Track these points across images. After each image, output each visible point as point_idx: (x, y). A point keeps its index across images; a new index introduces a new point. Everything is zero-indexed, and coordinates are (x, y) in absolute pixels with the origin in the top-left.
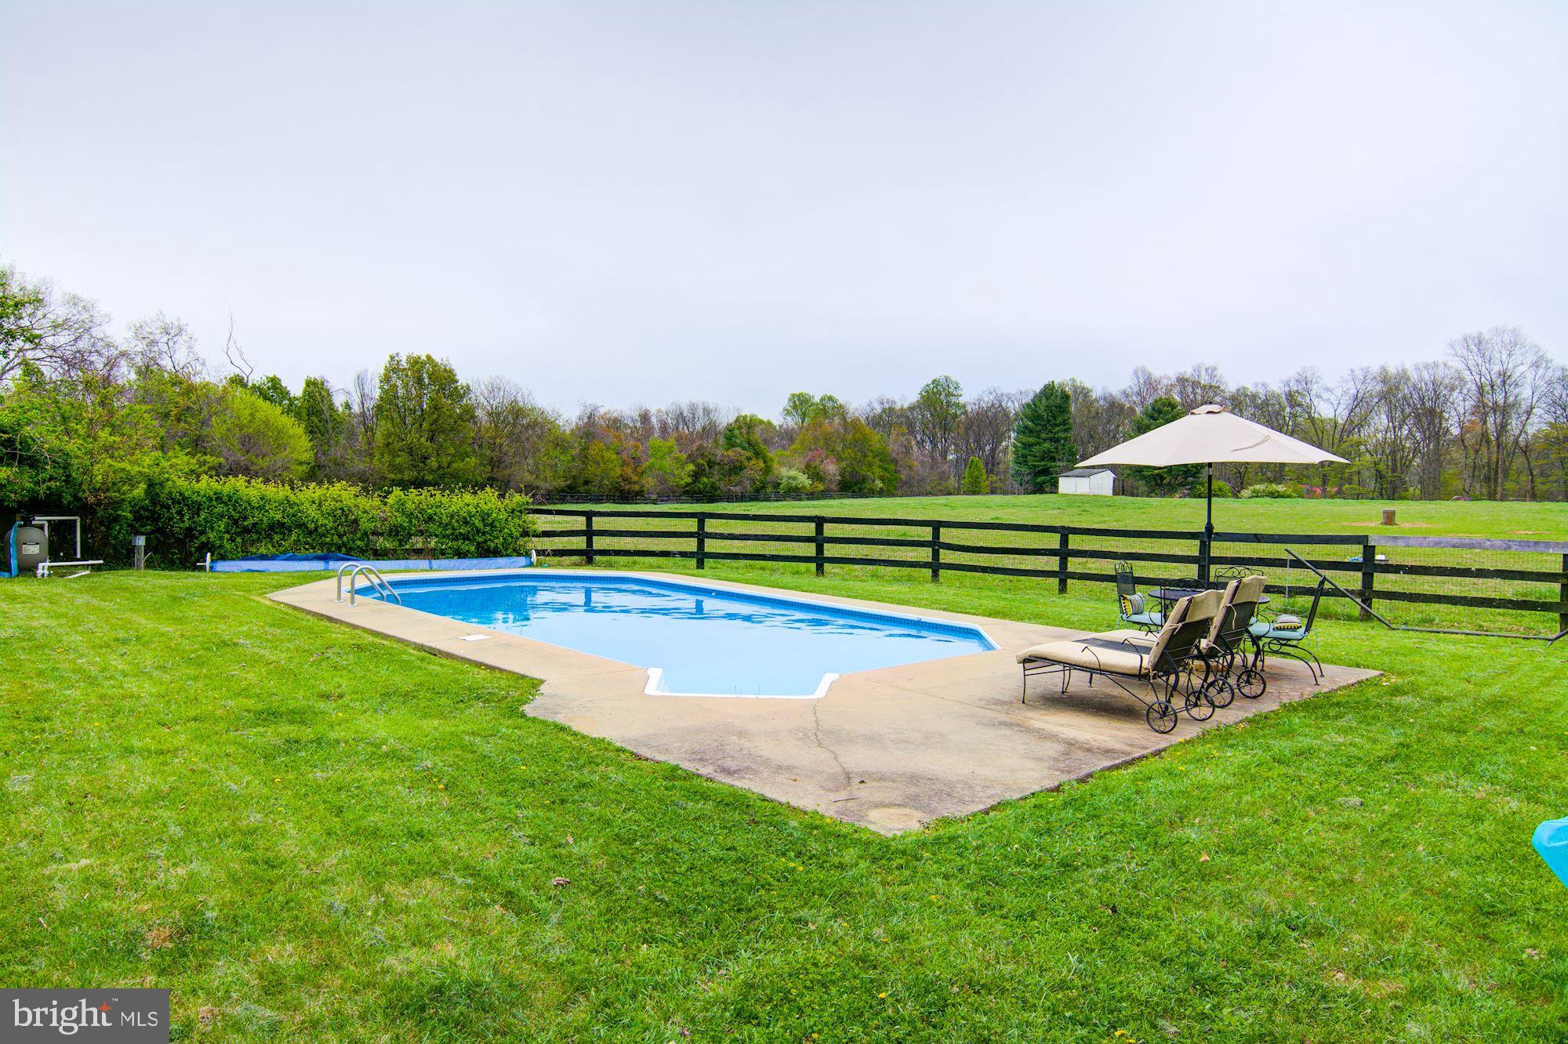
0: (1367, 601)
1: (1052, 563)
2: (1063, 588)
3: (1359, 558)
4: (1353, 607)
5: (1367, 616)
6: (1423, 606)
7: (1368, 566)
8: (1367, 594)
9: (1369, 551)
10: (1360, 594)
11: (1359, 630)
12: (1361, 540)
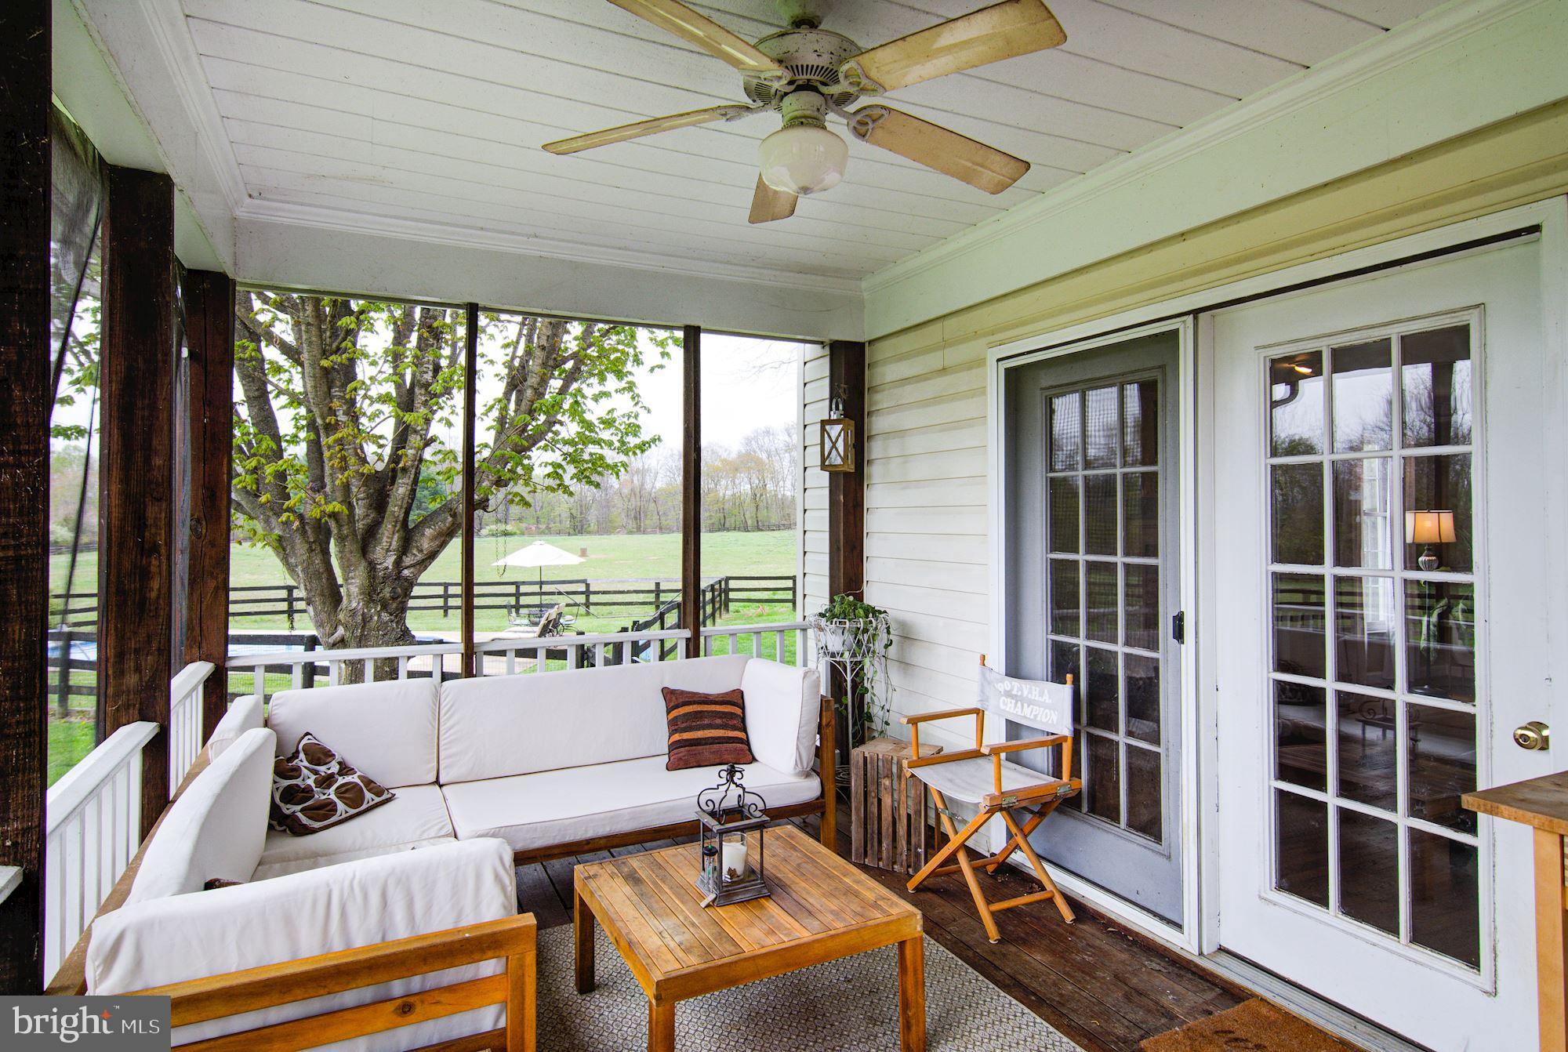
0: (588, 607)
1: (440, 602)
2: (446, 614)
3: (584, 589)
4: (582, 610)
5: (588, 613)
6: (608, 607)
7: (588, 593)
8: (588, 604)
9: (588, 586)
10: (585, 604)
11: (586, 619)
12: (584, 581)
